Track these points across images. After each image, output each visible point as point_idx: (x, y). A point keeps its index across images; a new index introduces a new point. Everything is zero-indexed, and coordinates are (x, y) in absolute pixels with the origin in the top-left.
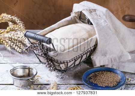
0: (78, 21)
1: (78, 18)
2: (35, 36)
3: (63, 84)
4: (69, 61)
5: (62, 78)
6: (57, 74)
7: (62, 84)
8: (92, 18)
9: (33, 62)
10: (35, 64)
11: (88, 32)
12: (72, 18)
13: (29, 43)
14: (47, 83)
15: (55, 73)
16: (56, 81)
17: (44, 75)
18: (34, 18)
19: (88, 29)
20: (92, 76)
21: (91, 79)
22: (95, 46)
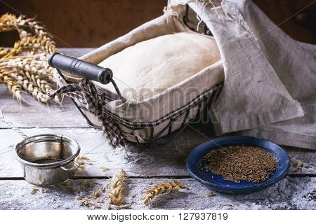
0: (181, 26)
1: (182, 20)
2: (73, 64)
3: (143, 178)
4: (155, 123)
5: (139, 162)
6: (129, 154)
7: (138, 177)
8: (211, 21)
9: (73, 126)
10: (78, 130)
11: (204, 52)
12: (165, 21)
13: (61, 81)
14: (103, 174)
15: (124, 151)
16: (126, 170)
17: (97, 155)
18: (81, 20)
19: (203, 46)
20: (210, 158)
21: (208, 163)
22: (217, 85)
